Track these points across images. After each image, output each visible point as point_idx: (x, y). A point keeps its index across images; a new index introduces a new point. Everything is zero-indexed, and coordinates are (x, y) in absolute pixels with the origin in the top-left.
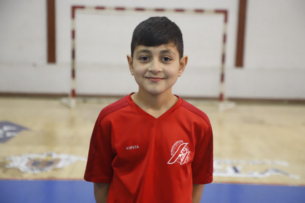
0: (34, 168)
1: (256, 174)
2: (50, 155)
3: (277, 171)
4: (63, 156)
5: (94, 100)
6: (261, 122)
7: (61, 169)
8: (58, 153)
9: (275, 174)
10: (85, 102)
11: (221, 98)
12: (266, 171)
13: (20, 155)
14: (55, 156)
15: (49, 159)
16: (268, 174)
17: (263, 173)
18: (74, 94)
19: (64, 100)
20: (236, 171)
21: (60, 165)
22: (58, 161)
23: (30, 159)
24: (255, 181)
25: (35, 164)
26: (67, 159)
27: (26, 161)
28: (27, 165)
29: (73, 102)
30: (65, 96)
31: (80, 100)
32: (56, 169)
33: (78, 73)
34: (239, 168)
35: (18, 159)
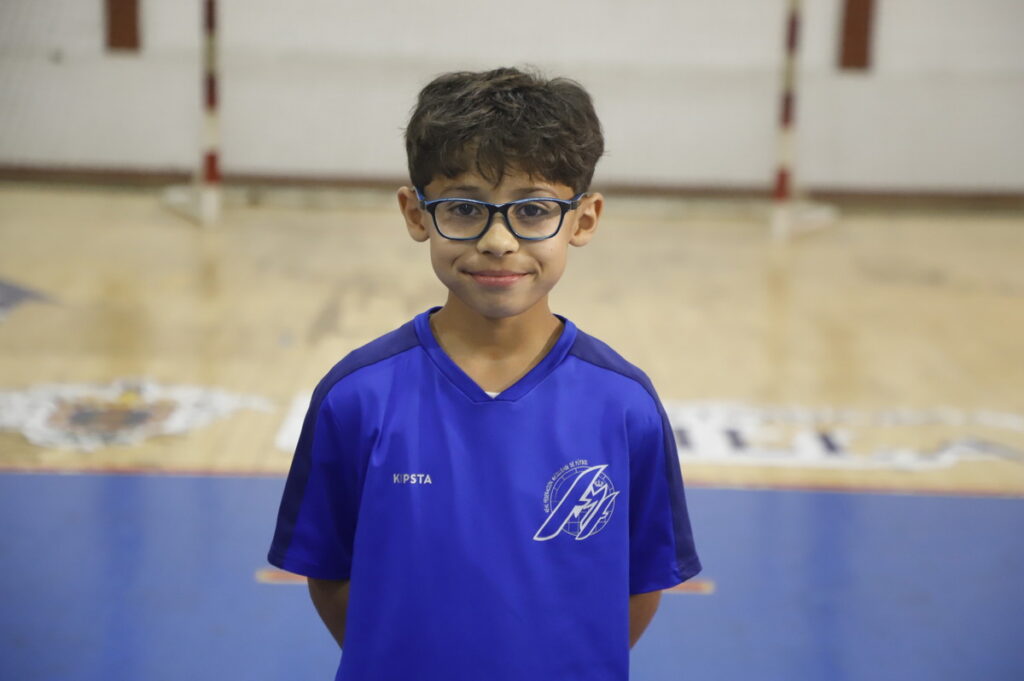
0: (80, 431)
1: (905, 459)
2: (137, 390)
3: (984, 446)
4: (185, 394)
5: (292, 196)
6: (934, 279)
7: (180, 437)
8: (166, 382)
9: (975, 456)
10: (254, 202)
11: (780, 189)
12: (944, 446)
13: (22, 387)
14: (153, 394)
15: (133, 402)
16: (948, 459)
17: (929, 452)
18: (212, 171)
19: (177, 196)
20: (829, 445)
21: (176, 423)
22: (166, 409)
23: (61, 402)
24: (899, 482)
25: (82, 417)
26: (199, 405)
27: (46, 408)
28: (53, 420)
29: (211, 199)
30: (177, 178)
31: (240, 195)
32: (162, 439)
33: (227, 90)
34: (841, 436)
35: (18, 400)
